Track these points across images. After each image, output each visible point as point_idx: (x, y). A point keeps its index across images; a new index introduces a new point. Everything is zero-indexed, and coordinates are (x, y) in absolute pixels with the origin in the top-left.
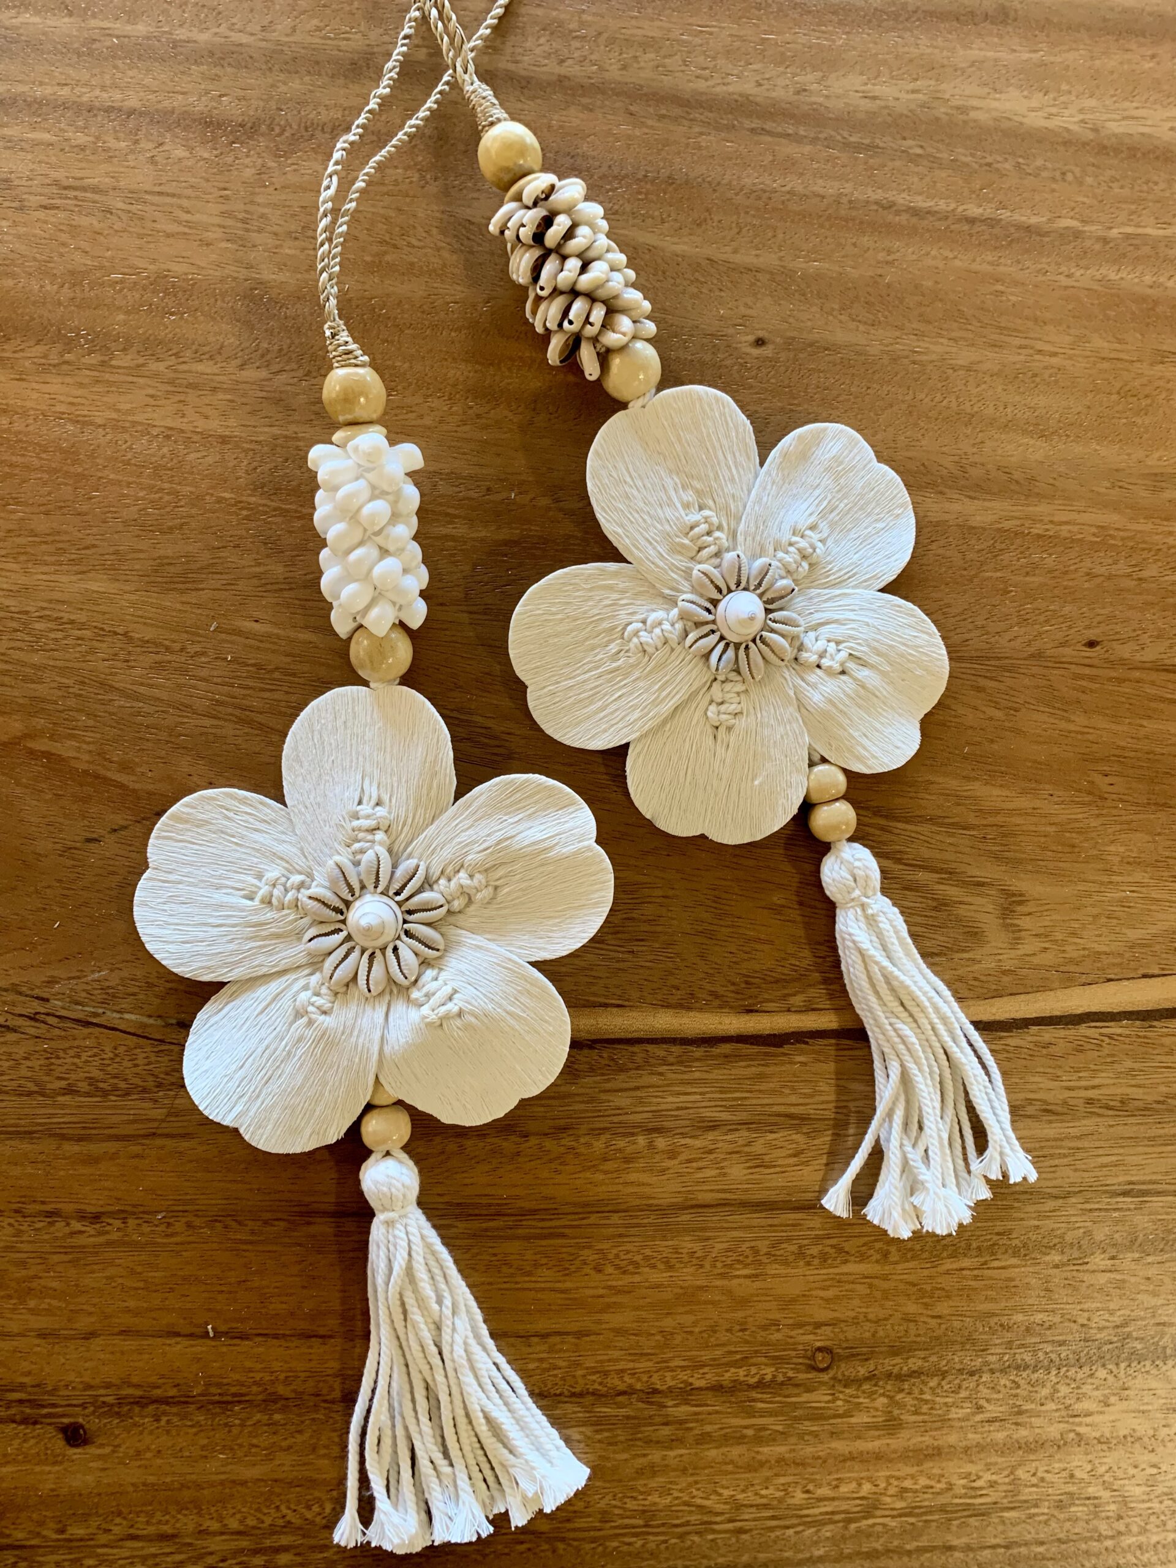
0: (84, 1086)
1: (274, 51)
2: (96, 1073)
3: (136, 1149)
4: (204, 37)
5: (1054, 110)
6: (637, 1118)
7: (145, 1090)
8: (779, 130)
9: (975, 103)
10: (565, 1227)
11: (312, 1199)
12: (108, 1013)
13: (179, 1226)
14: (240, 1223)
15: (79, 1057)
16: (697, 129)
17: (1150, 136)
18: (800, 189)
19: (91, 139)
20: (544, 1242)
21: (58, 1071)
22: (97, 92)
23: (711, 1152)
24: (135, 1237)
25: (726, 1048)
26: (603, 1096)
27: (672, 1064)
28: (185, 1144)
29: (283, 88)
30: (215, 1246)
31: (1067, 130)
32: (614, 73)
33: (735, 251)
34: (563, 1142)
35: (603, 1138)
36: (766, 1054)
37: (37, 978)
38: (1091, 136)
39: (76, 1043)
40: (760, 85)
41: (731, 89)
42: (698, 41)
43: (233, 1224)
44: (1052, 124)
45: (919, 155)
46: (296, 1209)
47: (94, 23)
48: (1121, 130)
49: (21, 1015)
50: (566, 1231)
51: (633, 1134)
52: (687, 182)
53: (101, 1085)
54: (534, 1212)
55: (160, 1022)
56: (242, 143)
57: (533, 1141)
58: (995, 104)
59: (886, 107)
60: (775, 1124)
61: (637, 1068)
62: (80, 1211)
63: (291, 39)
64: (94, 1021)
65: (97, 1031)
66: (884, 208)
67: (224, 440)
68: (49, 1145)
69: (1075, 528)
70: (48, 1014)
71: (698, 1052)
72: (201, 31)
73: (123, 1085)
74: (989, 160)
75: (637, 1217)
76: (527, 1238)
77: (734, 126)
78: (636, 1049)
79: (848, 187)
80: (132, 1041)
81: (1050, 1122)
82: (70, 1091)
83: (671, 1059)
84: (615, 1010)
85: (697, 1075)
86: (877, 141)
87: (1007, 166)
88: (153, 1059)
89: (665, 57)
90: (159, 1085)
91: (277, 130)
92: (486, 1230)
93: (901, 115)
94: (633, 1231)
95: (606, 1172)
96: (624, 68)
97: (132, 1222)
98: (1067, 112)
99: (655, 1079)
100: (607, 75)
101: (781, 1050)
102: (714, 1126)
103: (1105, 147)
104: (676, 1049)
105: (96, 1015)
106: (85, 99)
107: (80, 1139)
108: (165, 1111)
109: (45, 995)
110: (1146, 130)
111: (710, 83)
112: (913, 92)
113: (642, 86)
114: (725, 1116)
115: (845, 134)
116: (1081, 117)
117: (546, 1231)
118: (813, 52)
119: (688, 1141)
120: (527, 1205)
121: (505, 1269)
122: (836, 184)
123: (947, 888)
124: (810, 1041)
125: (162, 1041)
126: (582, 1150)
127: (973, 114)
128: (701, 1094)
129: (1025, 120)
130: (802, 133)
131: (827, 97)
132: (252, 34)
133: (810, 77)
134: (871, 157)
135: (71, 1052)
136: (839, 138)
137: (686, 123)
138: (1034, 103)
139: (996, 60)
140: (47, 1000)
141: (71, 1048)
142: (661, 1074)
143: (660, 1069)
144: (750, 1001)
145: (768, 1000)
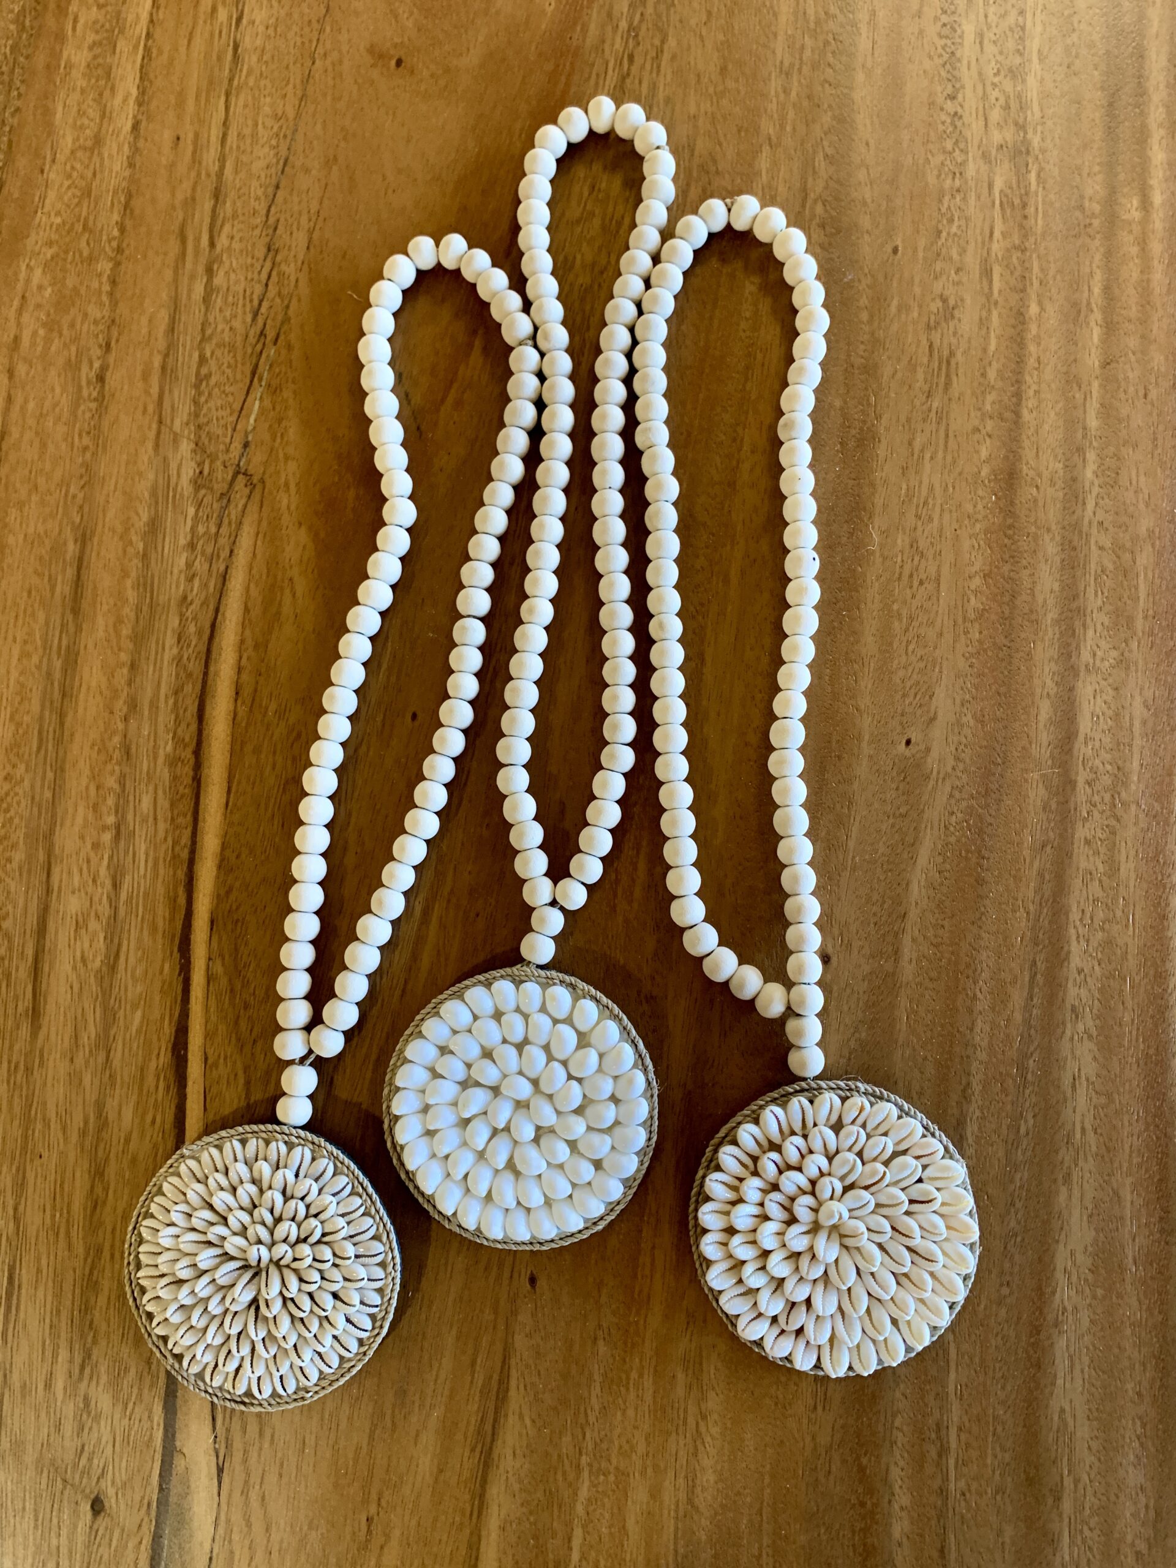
0: (204, 371)
1: (1080, 532)
2: (213, 380)
3: (151, 408)
4: (1089, 474)
5: (1074, 1279)
6: (130, 817)
7: (197, 416)
8: (1036, 990)
9: (1076, 1193)
10: (46, 751)
11: (95, 543)
12: (261, 390)
13: (86, 441)
14: (83, 487)
15: (229, 366)
16: (1032, 908)
17: (1053, 1384)
18: (979, 1006)
19: (992, 382)
20: (36, 732)
21: (218, 353)
22: (1034, 387)
23: (94, 881)
24: (82, 407)
25: (182, 900)
26: (151, 788)
27: (173, 850)
28: (150, 445)
29: (1047, 538)
30: (68, 467)
31: (1054, 1293)
32: (1081, 832)
33: (914, 940)
34: (117, 751)
35: (116, 786)
36: (173, 936)
37: (292, 337)
38: (1050, 1317)
39: (239, 365)
40: (1079, 973)
41: (1074, 943)
42: (1119, 913)
43: (82, 483)
44: (1059, 1275)
45: (1018, 1131)
46: (88, 532)
47: (1096, 384)
48: (1058, 1354)
49: (265, 325)
50: (43, 752)
51: (117, 812)
52: (980, 897)
53: (204, 383)
54: (62, 724)
55: (250, 428)
56: (996, 503)
57: (121, 726)
58: (1076, 1213)
59: (1065, 1100)
60: (112, 941)
61: (173, 819)
62: (108, 366)
63: (1093, 547)
64: (256, 380)
65: (248, 381)
66: (964, 1091)
67: (732, 484)
68: (161, 344)
69: (647, 1272)
70: (264, 344)
71: (181, 874)
72: (1094, 472)
73: (203, 399)
74: (1019, 1205)
75: (47, 813)
76: (41, 718)
77: (1037, 944)
78: (189, 817)
79: (982, 1056)
80: (237, 406)
81: (85, 1209)
82: (202, 360)
83: (177, 849)
84: (224, 800)
85: (162, 872)
86: (1031, 1088)
87: (1013, 1224)
88: (222, 422)
89: (1100, 881)
90: (199, 427)
91: (1010, 532)
92: (52, 684)
93: (1058, 1114)
94: (35, 810)
95: (87, 788)
96: (1087, 842)
97: (93, 405)
98: (1073, 1293)
99: (161, 834)
100: (1079, 824)
101: (176, 949)
102: (116, 886)
103: (1038, 1333)
104: (185, 855)
105: (260, 380)
106: (1028, 378)
107: (163, 368)
108: (178, 431)
109: (279, 341)
110: (1060, 1382)
111: (1078, 923)
112: (1083, 1130)
113: (1071, 858)
114: (123, 896)
115: (1036, 1056)
116: (1070, 1308)
117: (45, 733)
118: (1117, 1029)
119: (105, 862)
120: (69, 719)
121: (18, 699)
122: (984, 1044)
124: (181, 978)
125: (234, 430)
126: (109, 767)
127: (1064, 1190)
128: (145, 875)
129: (1061, 1246)
130: (1035, 1011)
131: (1072, 1039)
132: (1094, 513)
133: (1090, 1023)
134: (1015, 1081)
135: (232, 362)
136: (1032, 1049)
137: (1038, 898)
138: (1080, 1258)
139: (1122, 1218)
140: (275, 343)
141: (236, 361)
142: (165, 839)
143: (170, 840)
144: (221, 922)
145: (220, 939)
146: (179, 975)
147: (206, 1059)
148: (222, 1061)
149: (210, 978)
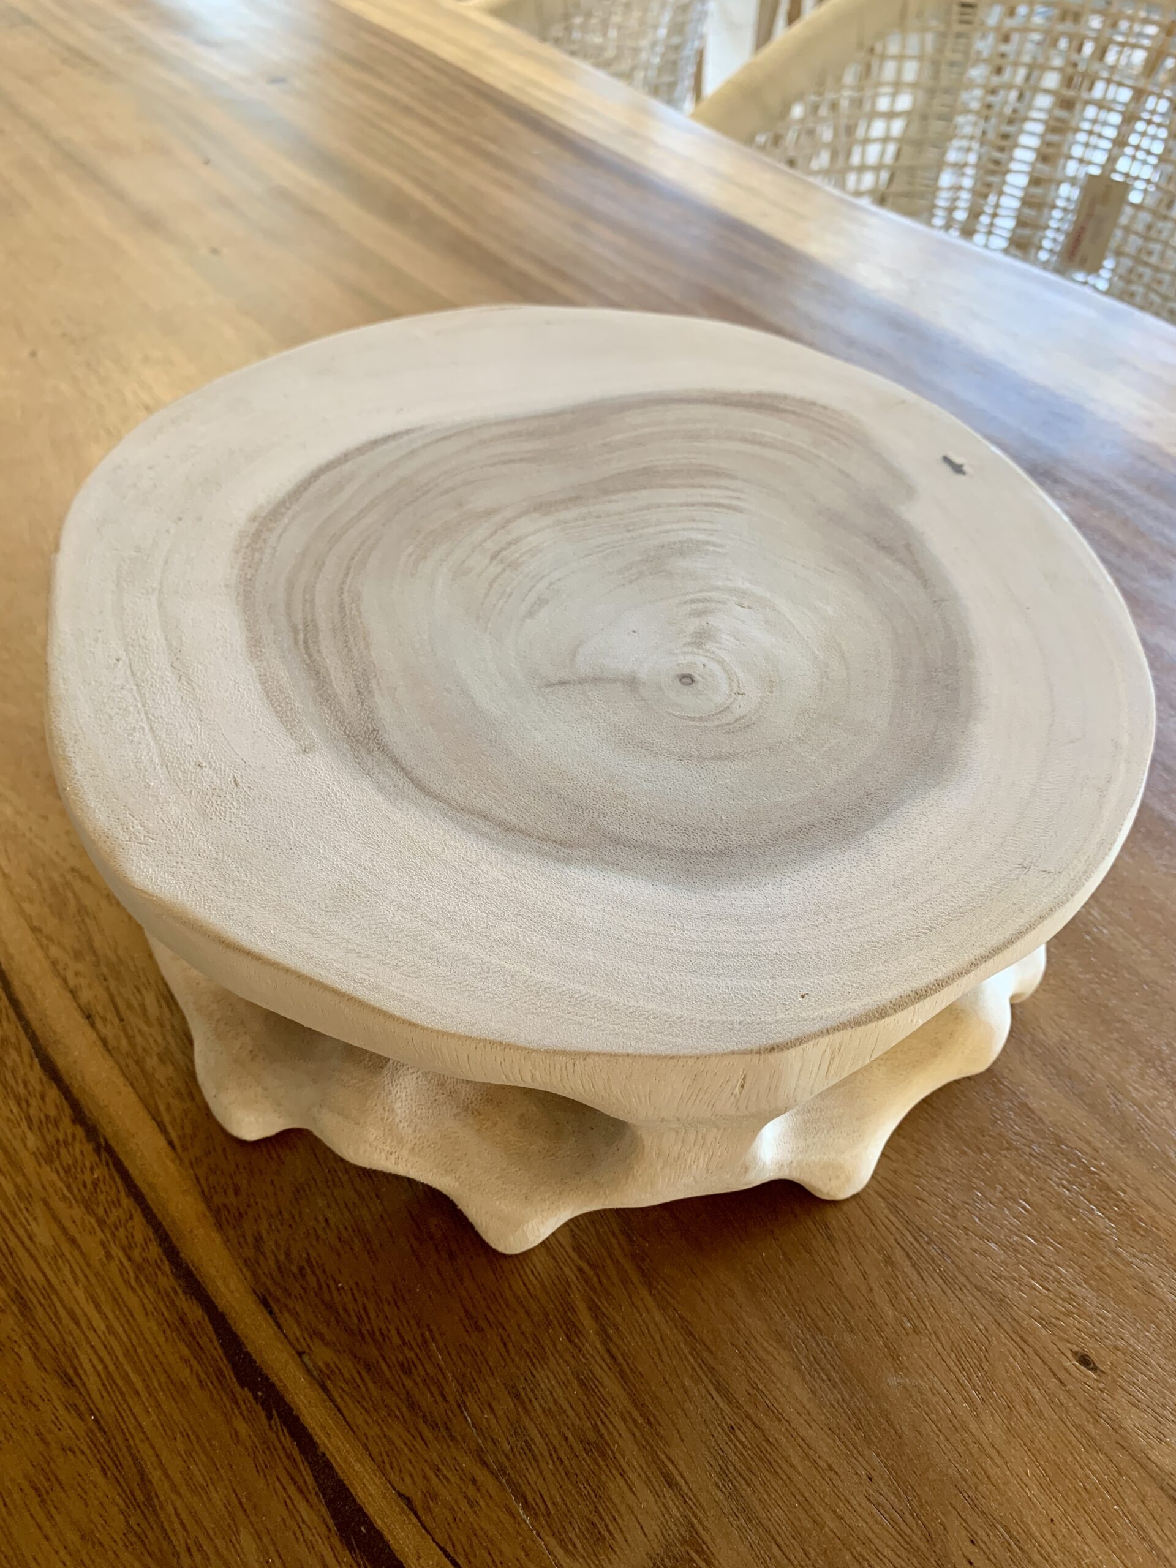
6: (29, 1269)
23: (26, 1401)
25: (195, 1312)
26: (39, 1209)
27: (130, 1259)
36: (220, 1374)
60: (119, 1465)
61: (101, 1222)
71: (167, 1280)
78: (127, 1202)
83: (136, 1253)
85: (133, 1301)
99: (97, 1255)
101: (237, 1388)
102: (69, 1380)
104: (155, 1251)
114: (93, 1384)
119: (28, 1359)
123: (626, 1435)
124: (276, 1422)
128: (109, 1327)
142: (108, 1255)
143: (116, 1251)
144: (279, 1293)
145: (296, 1315)
146: (270, 1417)
147: (409, 1502)
148: (434, 1480)
149: (322, 1382)
